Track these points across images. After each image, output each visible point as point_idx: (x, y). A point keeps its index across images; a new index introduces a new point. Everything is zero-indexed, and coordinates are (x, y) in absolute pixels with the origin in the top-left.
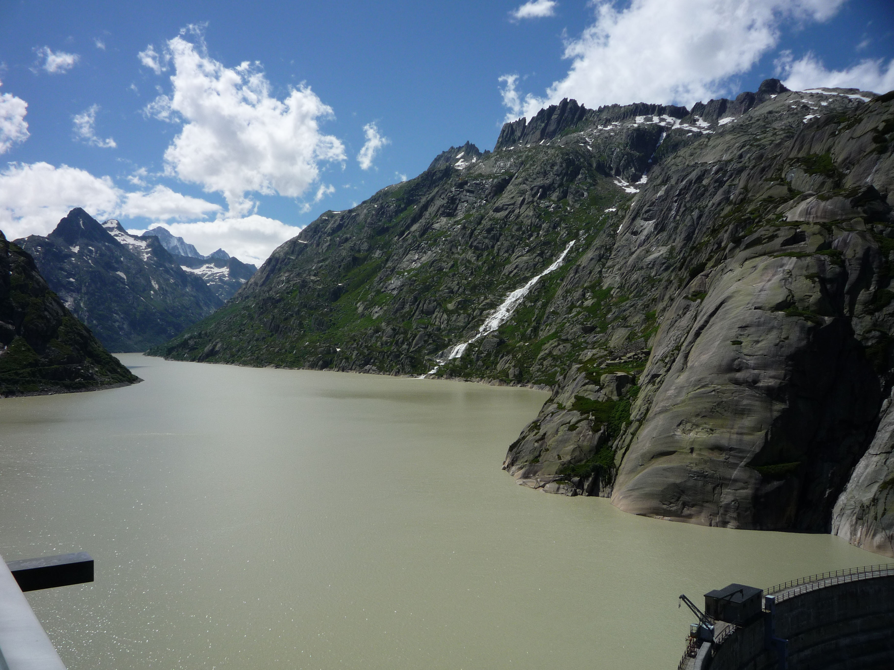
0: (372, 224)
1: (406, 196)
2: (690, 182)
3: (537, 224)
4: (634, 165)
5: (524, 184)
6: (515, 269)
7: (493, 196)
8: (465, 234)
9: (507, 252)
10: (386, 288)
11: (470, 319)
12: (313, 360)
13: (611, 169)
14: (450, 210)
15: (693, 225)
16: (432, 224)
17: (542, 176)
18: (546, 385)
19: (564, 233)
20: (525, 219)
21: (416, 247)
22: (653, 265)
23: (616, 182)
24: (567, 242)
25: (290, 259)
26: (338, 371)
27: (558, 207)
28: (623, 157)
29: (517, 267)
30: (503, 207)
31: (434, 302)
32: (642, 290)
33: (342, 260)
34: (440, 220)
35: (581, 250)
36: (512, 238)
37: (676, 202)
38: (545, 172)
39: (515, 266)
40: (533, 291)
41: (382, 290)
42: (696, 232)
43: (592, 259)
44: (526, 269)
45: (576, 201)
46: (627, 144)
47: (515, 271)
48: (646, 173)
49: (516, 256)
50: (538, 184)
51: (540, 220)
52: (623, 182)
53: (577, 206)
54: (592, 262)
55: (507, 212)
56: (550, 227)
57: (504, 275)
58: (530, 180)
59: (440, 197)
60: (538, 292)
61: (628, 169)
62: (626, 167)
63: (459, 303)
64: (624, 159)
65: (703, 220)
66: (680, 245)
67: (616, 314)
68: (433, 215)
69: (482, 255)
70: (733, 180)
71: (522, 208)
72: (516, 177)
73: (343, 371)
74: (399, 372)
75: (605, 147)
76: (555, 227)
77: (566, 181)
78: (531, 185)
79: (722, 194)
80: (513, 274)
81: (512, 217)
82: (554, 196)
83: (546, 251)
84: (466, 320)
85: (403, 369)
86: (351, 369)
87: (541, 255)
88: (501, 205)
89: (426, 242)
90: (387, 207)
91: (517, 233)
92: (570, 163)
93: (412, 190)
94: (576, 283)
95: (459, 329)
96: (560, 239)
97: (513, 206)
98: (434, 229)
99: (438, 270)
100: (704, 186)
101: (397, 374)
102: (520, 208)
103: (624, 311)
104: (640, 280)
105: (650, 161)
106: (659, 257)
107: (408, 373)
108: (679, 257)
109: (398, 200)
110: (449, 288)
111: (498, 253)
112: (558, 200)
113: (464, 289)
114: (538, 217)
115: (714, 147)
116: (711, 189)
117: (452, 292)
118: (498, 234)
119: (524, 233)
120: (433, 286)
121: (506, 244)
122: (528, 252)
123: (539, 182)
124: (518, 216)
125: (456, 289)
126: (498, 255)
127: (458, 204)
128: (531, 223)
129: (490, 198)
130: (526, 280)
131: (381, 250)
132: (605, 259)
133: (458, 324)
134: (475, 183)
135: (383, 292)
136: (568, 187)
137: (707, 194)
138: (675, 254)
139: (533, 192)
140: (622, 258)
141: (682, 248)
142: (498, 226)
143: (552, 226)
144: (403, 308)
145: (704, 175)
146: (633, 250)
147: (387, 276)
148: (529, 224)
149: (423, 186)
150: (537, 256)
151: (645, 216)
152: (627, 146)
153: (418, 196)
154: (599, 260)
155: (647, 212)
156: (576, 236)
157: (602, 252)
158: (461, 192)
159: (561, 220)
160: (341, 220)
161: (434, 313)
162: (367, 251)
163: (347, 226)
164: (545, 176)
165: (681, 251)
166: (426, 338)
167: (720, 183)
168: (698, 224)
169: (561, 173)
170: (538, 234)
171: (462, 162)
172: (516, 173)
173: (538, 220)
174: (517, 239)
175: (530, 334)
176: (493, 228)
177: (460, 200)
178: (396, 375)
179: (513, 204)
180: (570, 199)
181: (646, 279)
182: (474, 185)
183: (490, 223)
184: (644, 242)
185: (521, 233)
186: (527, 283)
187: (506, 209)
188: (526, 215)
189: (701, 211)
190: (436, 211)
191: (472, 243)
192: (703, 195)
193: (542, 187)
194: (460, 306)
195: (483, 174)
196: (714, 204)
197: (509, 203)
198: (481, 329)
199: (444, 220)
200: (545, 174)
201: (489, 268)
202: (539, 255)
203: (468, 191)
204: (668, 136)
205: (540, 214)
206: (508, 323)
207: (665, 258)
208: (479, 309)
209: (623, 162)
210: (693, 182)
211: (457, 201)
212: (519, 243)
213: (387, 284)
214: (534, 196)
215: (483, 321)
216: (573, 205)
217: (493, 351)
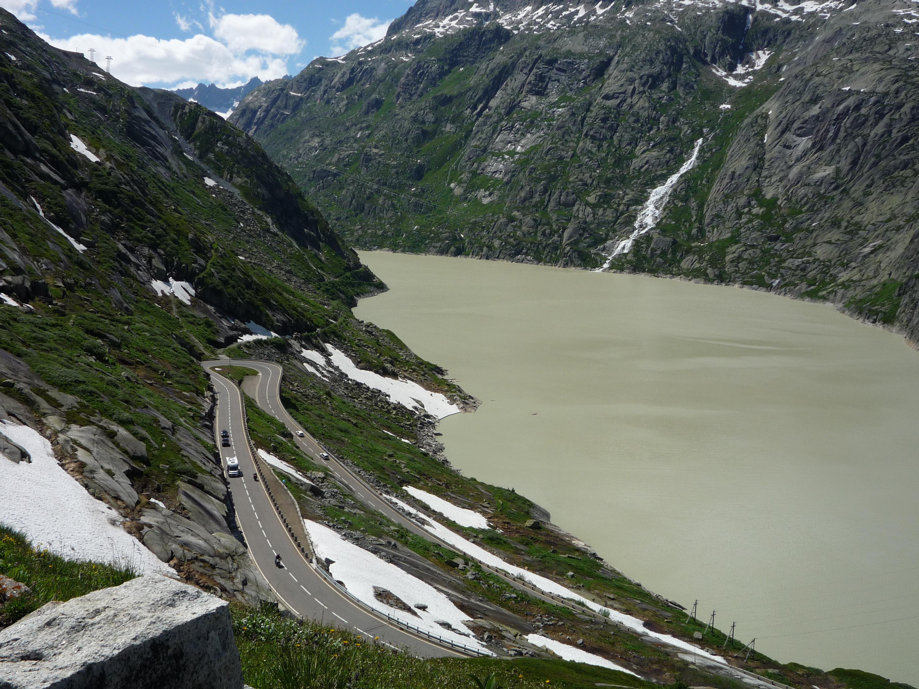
0: (408, 85)
1: (448, 56)
2: (848, 109)
3: (655, 117)
4: (729, 53)
5: (631, 71)
6: (646, 164)
7: (594, 80)
8: (575, 121)
9: (629, 144)
10: (483, 169)
11: (618, 215)
12: (440, 247)
13: (706, 55)
14: (539, 88)
15: (858, 151)
16: (520, 102)
17: (649, 64)
18: (760, 287)
19: (686, 130)
20: (641, 111)
21: (509, 127)
22: (821, 183)
23: (714, 71)
24: (693, 140)
25: (284, 114)
26: (480, 259)
27: (670, 100)
28: (717, 43)
29: (647, 162)
30: (613, 95)
31: (573, 194)
32: (815, 205)
33: (408, 133)
34: (528, 99)
35: (714, 150)
36: (632, 130)
37: (834, 125)
38: (651, 60)
39: (645, 161)
40: (678, 190)
41: (478, 172)
42: (862, 158)
43: (747, 168)
44: (659, 165)
45: (687, 94)
46: (719, 28)
47: (646, 166)
48: (739, 61)
49: (642, 150)
50: (647, 72)
51: (657, 113)
52: (720, 70)
53: (690, 99)
54: (748, 170)
55: (618, 101)
56: (669, 121)
57: (634, 169)
58: (637, 67)
59: (522, 71)
60: (686, 192)
61: (724, 57)
62: (722, 54)
63: (600, 196)
64: (718, 46)
65: (867, 148)
66: (847, 168)
67: (794, 225)
68: (517, 91)
69: (602, 146)
70: (893, 114)
71: (634, 97)
72: (618, 62)
73: (487, 258)
74: (567, 264)
75: (696, 29)
76: (674, 122)
77: (674, 70)
78: (640, 73)
79: (885, 127)
80: (644, 169)
81: (625, 107)
82: (665, 86)
83: (676, 148)
84: (615, 215)
85: (572, 262)
86: (498, 258)
87: (671, 151)
88: (612, 93)
89: (521, 123)
90: (428, 67)
91: (635, 125)
92: (673, 50)
93: (455, 49)
94: (734, 189)
95: (609, 223)
96: (684, 135)
97: (623, 95)
98: (522, 108)
99: (558, 159)
100: (864, 116)
101: (566, 265)
102: (632, 97)
103: (802, 223)
104: (810, 196)
105: (741, 47)
106: (826, 177)
107: (579, 265)
108: (846, 179)
109: (439, 60)
110: (581, 180)
111: (620, 145)
112: (669, 92)
113: (599, 182)
114: (654, 110)
115: (863, 74)
116: (871, 120)
117: (586, 184)
118: (615, 125)
119: (642, 126)
120: (559, 176)
121: (627, 136)
122: (653, 147)
123: (646, 70)
124: (631, 106)
125: (589, 181)
126: (619, 147)
127: (548, 83)
128: (648, 115)
129: (590, 81)
130: (664, 178)
131: (453, 123)
132: (760, 168)
133: (606, 218)
134: (566, 62)
135: (480, 174)
136: (676, 78)
137: (869, 123)
138: (842, 175)
139: (643, 81)
140: (778, 170)
141: (849, 171)
142: (613, 116)
143: (671, 120)
144: (532, 197)
145: (861, 104)
146: (790, 163)
147: (477, 156)
148: (647, 116)
149: (468, 46)
150: (667, 153)
151: (798, 132)
152: (719, 30)
153: (464, 57)
154: (755, 169)
155: (799, 128)
156: (701, 134)
157: (756, 162)
158: (550, 69)
159: (678, 114)
160: (351, 73)
161: (574, 206)
162: (434, 123)
163: (360, 80)
164: (651, 65)
165: (848, 174)
166: (581, 232)
167: (880, 116)
168: (863, 151)
169: (668, 62)
170: (659, 128)
171: (477, 7)
172: (614, 55)
173: (654, 112)
174: (639, 133)
175: (697, 235)
176: (608, 118)
177: (550, 78)
178: (564, 267)
179: (624, 93)
180: (680, 90)
181: (816, 196)
182: (566, 64)
183: (603, 111)
184: (801, 158)
185: (639, 125)
186: (666, 181)
187: (617, 98)
188: (641, 106)
189: (865, 140)
190: (519, 86)
191: (587, 132)
192: (864, 123)
193: (650, 76)
194: (602, 200)
195: (573, 51)
196: (876, 135)
197: (619, 91)
198: (636, 225)
199: (533, 99)
200: (652, 62)
201: (615, 161)
202: (669, 151)
203: (559, 69)
204: (755, 20)
205: (655, 107)
206: (664, 221)
207: (833, 178)
208: (625, 204)
209: (718, 49)
210: (851, 108)
211: (547, 80)
212: (641, 136)
213: (482, 166)
214: (644, 85)
215: (635, 218)
216: (685, 98)
217: (668, 250)
